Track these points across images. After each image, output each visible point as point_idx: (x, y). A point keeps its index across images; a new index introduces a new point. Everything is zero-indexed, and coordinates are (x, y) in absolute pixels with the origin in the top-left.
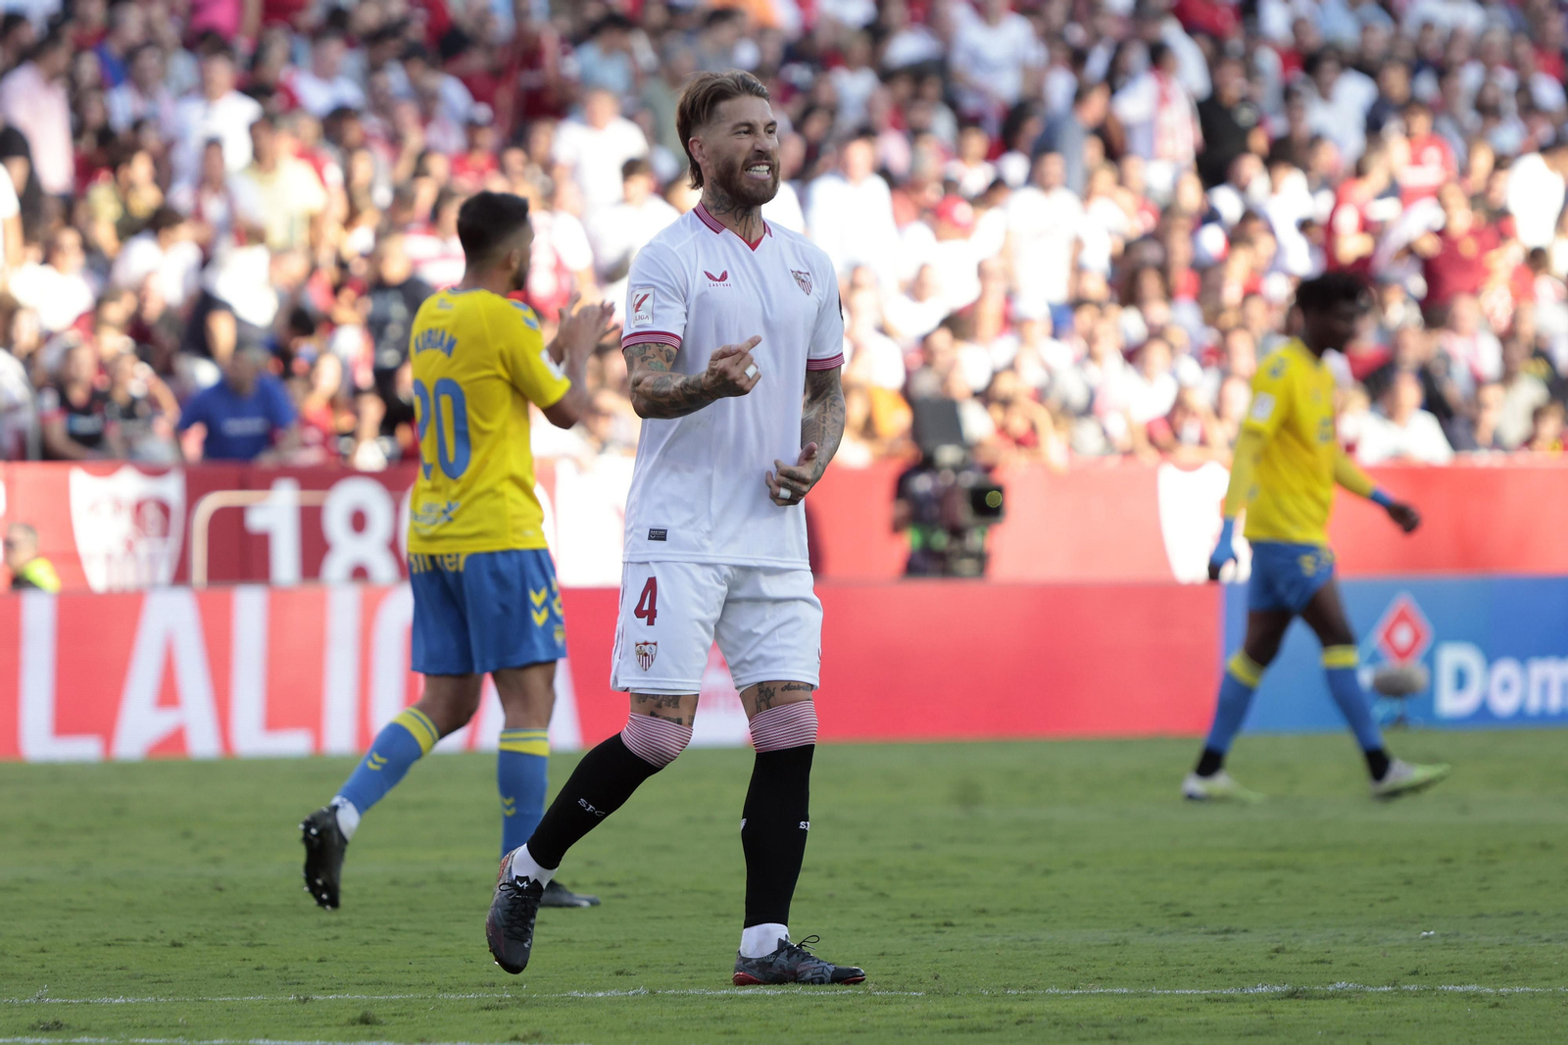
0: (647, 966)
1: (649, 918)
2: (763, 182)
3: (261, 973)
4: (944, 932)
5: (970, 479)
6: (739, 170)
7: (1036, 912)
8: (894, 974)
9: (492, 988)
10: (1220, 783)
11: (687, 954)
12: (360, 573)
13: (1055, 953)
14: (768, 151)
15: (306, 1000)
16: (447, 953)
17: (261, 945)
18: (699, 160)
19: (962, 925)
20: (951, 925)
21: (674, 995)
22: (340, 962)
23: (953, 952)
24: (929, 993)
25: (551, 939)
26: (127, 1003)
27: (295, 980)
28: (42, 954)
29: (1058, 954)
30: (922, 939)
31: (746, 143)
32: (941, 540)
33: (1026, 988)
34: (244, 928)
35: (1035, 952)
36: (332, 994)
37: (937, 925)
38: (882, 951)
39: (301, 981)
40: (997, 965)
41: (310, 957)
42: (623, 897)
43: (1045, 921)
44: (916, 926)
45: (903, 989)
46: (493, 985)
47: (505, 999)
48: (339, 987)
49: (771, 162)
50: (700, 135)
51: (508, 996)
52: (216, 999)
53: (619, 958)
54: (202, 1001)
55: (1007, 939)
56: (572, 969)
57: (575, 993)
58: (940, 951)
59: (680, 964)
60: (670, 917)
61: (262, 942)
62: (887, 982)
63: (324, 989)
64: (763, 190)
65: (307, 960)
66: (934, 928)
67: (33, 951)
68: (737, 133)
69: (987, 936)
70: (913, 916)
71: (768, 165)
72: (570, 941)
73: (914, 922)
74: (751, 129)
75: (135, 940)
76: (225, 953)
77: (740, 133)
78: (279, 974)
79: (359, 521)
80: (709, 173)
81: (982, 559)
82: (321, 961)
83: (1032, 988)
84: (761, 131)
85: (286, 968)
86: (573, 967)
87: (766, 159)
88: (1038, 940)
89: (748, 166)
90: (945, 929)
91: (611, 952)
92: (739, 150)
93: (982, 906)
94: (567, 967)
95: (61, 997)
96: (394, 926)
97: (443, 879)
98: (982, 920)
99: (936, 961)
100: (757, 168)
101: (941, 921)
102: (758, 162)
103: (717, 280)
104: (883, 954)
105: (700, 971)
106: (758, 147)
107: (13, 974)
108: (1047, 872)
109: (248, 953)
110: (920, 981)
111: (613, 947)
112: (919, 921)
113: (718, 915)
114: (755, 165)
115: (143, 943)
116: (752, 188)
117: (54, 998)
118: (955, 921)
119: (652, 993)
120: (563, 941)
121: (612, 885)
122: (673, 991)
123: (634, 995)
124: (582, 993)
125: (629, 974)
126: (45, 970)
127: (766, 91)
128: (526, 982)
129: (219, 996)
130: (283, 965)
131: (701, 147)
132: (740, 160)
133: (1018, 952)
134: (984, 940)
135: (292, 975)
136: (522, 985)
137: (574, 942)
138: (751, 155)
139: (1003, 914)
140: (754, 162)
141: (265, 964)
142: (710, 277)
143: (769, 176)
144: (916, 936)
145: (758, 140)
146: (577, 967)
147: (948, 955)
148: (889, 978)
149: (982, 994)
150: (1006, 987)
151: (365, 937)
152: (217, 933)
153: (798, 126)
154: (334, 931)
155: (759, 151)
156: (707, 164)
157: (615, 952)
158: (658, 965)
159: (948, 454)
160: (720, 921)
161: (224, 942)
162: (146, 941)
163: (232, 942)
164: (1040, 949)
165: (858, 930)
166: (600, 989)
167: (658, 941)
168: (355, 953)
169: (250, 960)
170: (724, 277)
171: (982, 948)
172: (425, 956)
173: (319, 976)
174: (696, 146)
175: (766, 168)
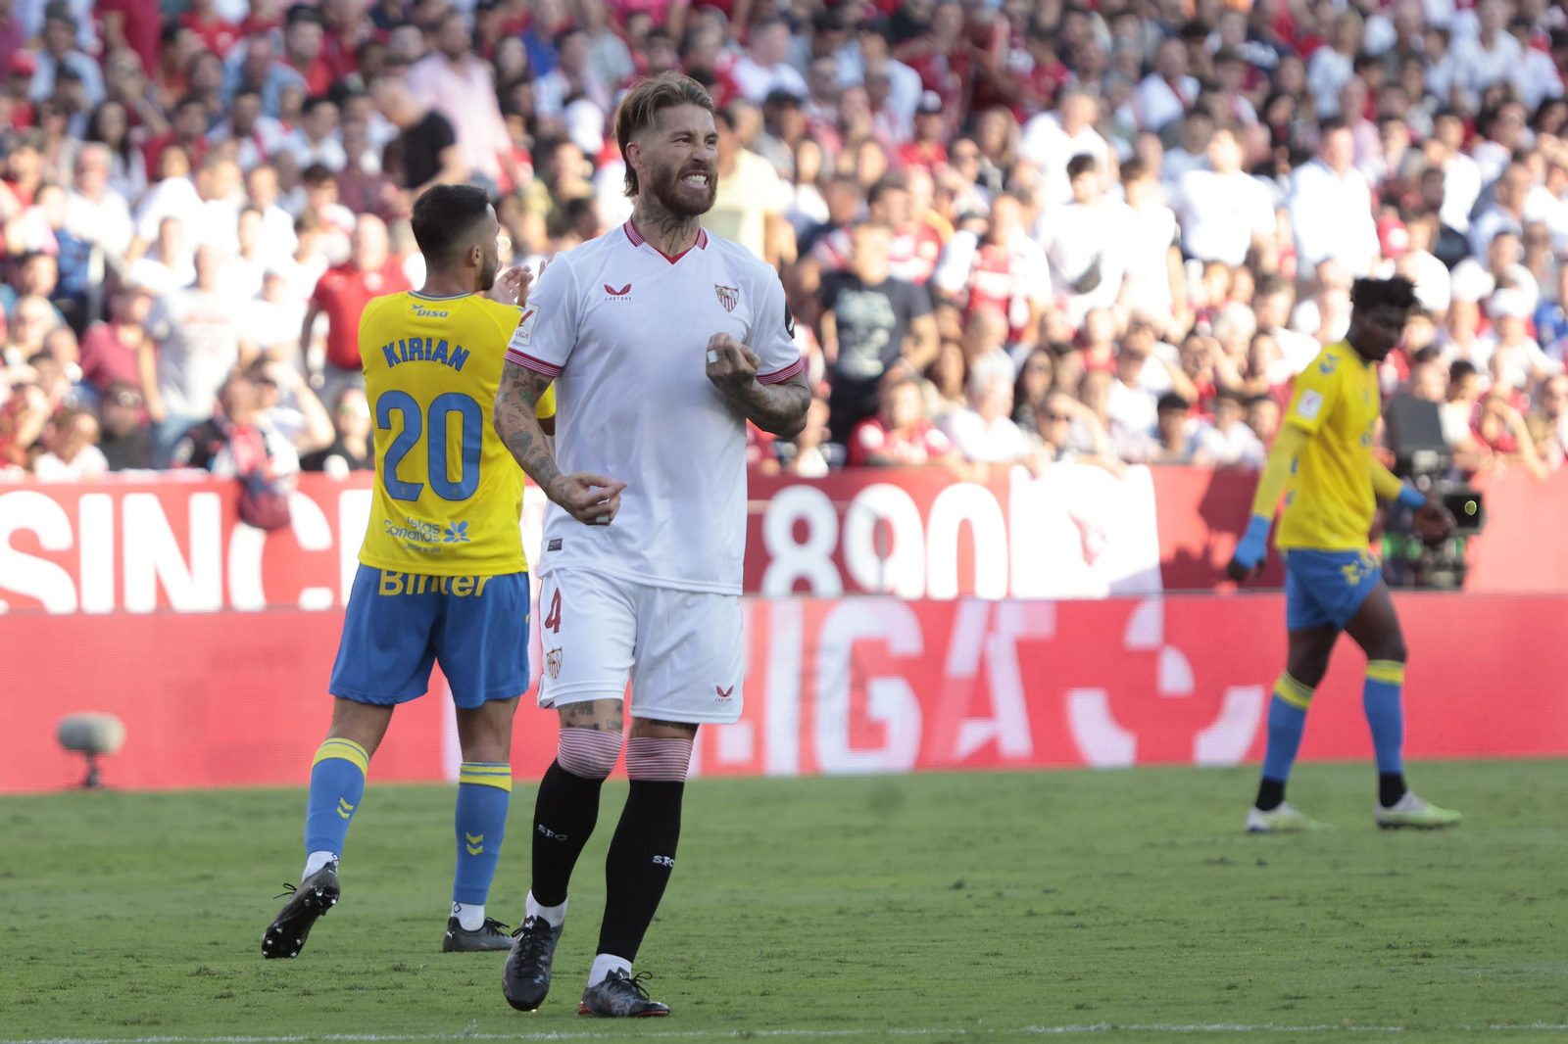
0: (1108, 1000)
1: (1111, 948)
2: (699, 193)
3: (702, 1007)
4: (1422, 964)
5: (1448, 485)
6: (675, 178)
7: (1520, 942)
8: (1371, 1008)
9: (946, 1023)
10: (1284, 814)
11: (1151, 987)
12: (802, 586)
13: (1541, 985)
14: (706, 161)
15: (749, 1036)
16: (896, 986)
17: (700, 978)
18: (635, 166)
19: (1440, 956)
20: (1430, 956)
21: (1138, 1031)
22: (784, 995)
23: (1433, 984)
24: (1407, 1028)
25: (1007, 971)
26: (560, 1040)
27: (737, 1015)
28: (470, 987)
29: (1544, 987)
30: (1399, 971)
31: (685, 151)
32: (1416, 550)
33: (1511, 1022)
34: (682, 960)
35: (1519, 985)
36: (776, 1029)
37: (1415, 957)
38: (1357, 983)
39: (744, 1016)
40: (1479, 998)
41: (753, 991)
42: (1083, 926)
43: (1530, 952)
44: (1393, 956)
45: (1379, 1024)
46: (945, 1019)
47: (961, 1035)
48: (782, 1022)
49: (709, 173)
50: (638, 139)
51: (963, 1031)
52: (654, 1035)
53: (1078, 991)
54: (640, 1036)
55: (1489, 971)
56: (1030, 1003)
57: (1033, 1028)
58: (1418, 984)
59: (1144, 998)
60: (1133, 948)
61: (703, 975)
62: (1363, 1017)
63: (767, 1024)
64: (697, 200)
65: (749, 993)
66: (1411, 960)
67: (460, 984)
68: (676, 141)
69: (1467, 968)
70: (1389, 947)
71: (704, 175)
72: (1026, 973)
73: (1390, 953)
74: (689, 138)
75: (567, 973)
76: (663, 986)
77: (679, 140)
78: (720, 1009)
79: (801, 532)
80: (645, 179)
81: (1459, 569)
82: (763, 994)
83: (1516, 1023)
84: (701, 141)
85: (727, 1003)
86: (1031, 1000)
87: (704, 169)
88: (1522, 971)
89: (684, 174)
90: (1423, 960)
91: (1072, 984)
92: (676, 157)
93: (1463, 936)
94: (1024, 1001)
95: (491, 1032)
96: (841, 958)
97: (891, 907)
98: (1462, 951)
99: (1415, 994)
100: (694, 177)
101: (1420, 951)
102: (694, 171)
103: (615, 293)
104: (1358, 987)
105: (1165, 1004)
106: (696, 156)
107: (439, 1009)
108: (1531, 900)
109: (687, 986)
110: (1398, 1016)
111: (1072, 979)
112: (1396, 952)
113: (1184, 946)
114: (691, 174)
115: (575, 975)
116: (687, 197)
117: (484, 1033)
118: (1434, 952)
119: (1115, 1027)
120: (1020, 973)
121: (1072, 914)
122: (1136, 1026)
123: (1096, 1030)
124: (1040, 1028)
125: (1090, 1008)
126: (473, 1004)
127: (711, 102)
128: (982, 1016)
129: (658, 1031)
130: (725, 998)
131: (638, 152)
132: (677, 167)
133: (1502, 985)
134: (1465, 971)
135: (734, 1009)
136: (977, 1020)
137: (1031, 974)
138: (688, 163)
139: (1485, 945)
140: (691, 171)
141: (706, 998)
142: (609, 290)
143: (705, 186)
144: (1393, 968)
145: (697, 148)
146: (1034, 1001)
147: (1427, 988)
148: (1364, 1013)
149: (1463, 1029)
150: (1489, 1022)
151: (810, 970)
152: (655, 966)
153: (1263, 115)
154: (777, 963)
155: (697, 160)
156: (643, 171)
157: (1074, 985)
158: (1121, 998)
159: (1425, 459)
160: (1186, 952)
161: (661, 975)
162: (579, 973)
163: (669, 975)
164: (1523, 982)
165: (1331, 962)
166: (1059, 1024)
167: (1120, 973)
168: (800, 986)
169: (689, 994)
170: (626, 289)
171: (1463, 981)
172: (874, 989)
173: (763, 1011)
174: (633, 151)
175: (702, 179)
